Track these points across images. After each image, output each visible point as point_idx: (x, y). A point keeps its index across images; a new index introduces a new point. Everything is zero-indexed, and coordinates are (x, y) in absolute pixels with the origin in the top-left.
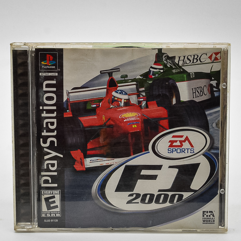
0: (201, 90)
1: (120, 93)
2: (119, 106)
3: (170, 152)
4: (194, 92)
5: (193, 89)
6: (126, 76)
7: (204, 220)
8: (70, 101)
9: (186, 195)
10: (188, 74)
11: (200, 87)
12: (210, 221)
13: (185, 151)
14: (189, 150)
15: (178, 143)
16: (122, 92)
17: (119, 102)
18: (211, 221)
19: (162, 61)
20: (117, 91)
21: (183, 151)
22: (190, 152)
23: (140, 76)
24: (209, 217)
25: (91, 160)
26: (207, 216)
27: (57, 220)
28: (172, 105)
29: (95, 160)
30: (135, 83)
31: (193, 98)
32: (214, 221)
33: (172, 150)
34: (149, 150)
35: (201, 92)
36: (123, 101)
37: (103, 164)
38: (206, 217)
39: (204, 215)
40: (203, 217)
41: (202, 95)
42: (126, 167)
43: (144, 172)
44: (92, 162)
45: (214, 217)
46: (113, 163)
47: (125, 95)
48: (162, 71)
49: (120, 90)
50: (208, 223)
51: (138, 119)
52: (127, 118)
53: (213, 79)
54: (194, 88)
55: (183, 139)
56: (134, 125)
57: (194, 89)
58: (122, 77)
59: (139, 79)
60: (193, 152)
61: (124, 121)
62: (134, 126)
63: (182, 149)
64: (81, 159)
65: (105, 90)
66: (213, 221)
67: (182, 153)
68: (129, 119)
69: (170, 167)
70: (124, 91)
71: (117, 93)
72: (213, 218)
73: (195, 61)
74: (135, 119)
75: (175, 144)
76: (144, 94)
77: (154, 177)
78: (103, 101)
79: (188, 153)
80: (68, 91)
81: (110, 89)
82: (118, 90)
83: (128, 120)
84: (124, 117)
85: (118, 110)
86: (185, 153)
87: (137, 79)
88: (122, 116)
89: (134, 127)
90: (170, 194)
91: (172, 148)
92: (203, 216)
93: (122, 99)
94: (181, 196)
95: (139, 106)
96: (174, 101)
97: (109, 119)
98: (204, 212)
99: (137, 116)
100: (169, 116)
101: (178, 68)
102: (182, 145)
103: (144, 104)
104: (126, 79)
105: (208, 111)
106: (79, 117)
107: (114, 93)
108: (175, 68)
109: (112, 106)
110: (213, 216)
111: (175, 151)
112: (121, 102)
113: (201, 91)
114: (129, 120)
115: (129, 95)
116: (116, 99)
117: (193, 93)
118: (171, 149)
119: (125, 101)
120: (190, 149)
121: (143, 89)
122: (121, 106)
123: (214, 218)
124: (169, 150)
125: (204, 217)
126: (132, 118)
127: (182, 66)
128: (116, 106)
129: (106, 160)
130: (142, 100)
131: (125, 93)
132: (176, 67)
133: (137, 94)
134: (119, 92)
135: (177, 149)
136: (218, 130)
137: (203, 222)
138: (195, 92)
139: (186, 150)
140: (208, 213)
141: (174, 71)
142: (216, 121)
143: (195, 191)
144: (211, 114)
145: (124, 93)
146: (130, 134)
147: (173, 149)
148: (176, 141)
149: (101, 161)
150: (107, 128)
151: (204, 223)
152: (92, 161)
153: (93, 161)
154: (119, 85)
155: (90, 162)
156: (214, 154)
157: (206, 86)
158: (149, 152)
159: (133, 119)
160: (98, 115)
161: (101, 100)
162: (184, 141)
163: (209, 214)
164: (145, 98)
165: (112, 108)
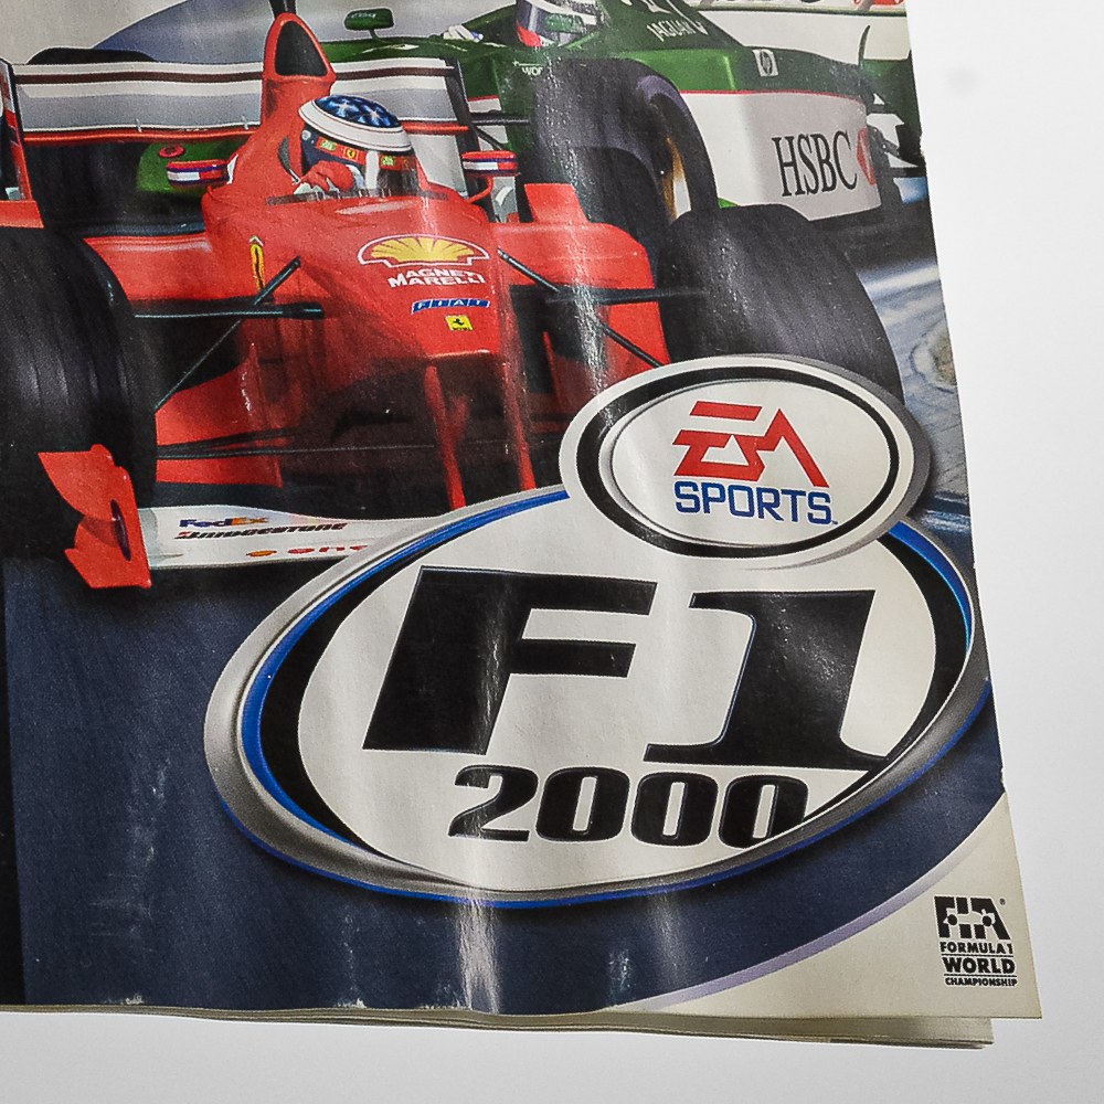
0: (824, 157)
1: (351, 117)
2: (349, 188)
3: (690, 504)
4: (787, 158)
5: (777, 140)
6: (385, 19)
7: (952, 959)
8: (20, 127)
9: (824, 786)
10: (744, 57)
11: (816, 137)
12: (990, 967)
13: (777, 504)
14: (802, 501)
15: (732, 455)
16: (360, 111)
17: (353, 169)
18: (995, 970)
20: (333, 104)
21: (765, 505)
22: (810, 515)
23: (463, 25)
24: (977, 937)
25: (184, 523)
26: (965, 931)
28: (672, 220)
29: (216, 524)
30: (441, 64)
31: (787, 193)
32: (1008, 966)
33: (699, 494)
34: (559, 481)
35: (825, 165)
36: (372, 161)
37: (268, 553)
38: (962, 937)
39: (946, 921)
40: (941, 936)
41: (829, 185)
42: (430, 578)
43: (544, 625)
44: (194, 535)
45: (1008, 938)
46: (339, 549)
47: (382, 125)
48: (590, 20)
49: (352, 100)
50: (981, 982)
51: (475, 278)
52: (410, 268)
53: (878, 101)
54: (787, 138)
55: (758, 428)
56: (454, 318)
57: (784, 144)
58: (353, 23)
59: (462, 43)
60: (822, 515)
61: (392, 282)
62: (458, 321)
63: (760, 491)
64: (116, 510)
65: (256, 87)
66: (1006, 970)
67: (761, 516)
68: (421, 272)
69: (703, 601)
70: (373, 106)
71: (333, 111)
72: (1000, 948)
74: (459, 281)
75: (712, 455)
76: (499, 133)
77: (610, 660)
78: (249, 150)
79: (795, 518)
80: (10, 66)
81: (286, 82)
82: (339, 100)
83: (412, 282)
84: (385, 262)
85: (345, 212)
86: (778, 518)
87: (449, 41)
88: (374, 255)
89: (456, 326)
90: (724, 776)
91: (699, 480)
92: (944, 932)
93: (364, 151)
94: (792, 795)
95: (474, 203)
96: (681, 201)
97: (294, 265)
98: (942, 904)
99: (469, 259)
100: (661, 282)
101: (681, 19)
102: (755, 469)
103: (503, 191)
104: (381, 33)
105: (877, 278)
106: (88, 236)
107: (310, 113)
108: (660, 16)
109: (303, 188)
110: (1002, 932)
111: (722, 499)
112: (362, 168)
113: (821, 162)
114: (421, 283)
115: (409, 132)
116: (327, 146)
117: (783, 165)
118: (696, 489)
119: (389, 161)
120: (803, 493)
121: (494, 104)
122: (362, 190)
123: (1009, 946)
124: (683, 490)
125: (948, 936)
126: (438, 272)
127: (702, 10)
128: (333, 189)
129: (292, 529)
130: (493, 166)
131: (384, 114)
132: (671, 9)
133: (454, 128)
134: (344, 106)
135: (732, 488)
136: (947, 391)
137: (949, 969)
138: (793, 164)
139: (781, 496)
140: (966, 912)
141: (659, 30)
142: (932, 339)
143: (872, 764)
144: (893, 298)
145: (374, 116)
146: (432, 371)
147: (705, 486)
148: (720, 440)
149: (253, 532)
150: (285, 316)
151: (954, 981)
152: (191, 528)
153: (202, 530)
154: (338, 68)
155: (183, 536)
156: (945, 537)
157: (846, 136)
158: (564, 495)
159: (447, 278)
160: (217, 235)
161: (227, 143)
162: (769, 442)
163: (973, 918)
164: (510, 160)
165: (305, 196)
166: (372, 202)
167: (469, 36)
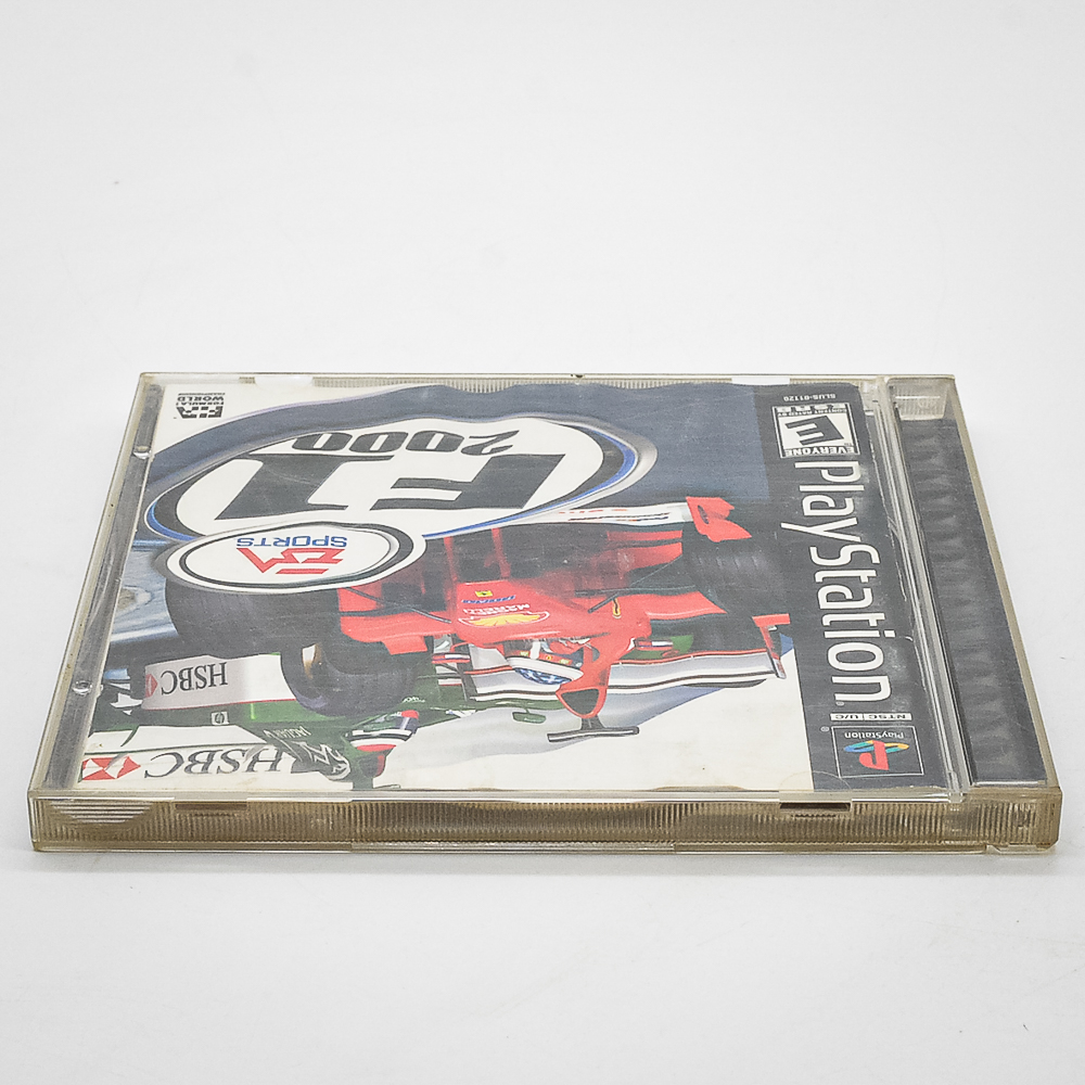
0: (186, 682)
1: (548, 676)
2: (552, 642)
3: (337, 540)
4: (218, 678)
5: (224, 684)
6: (518, 717)
7: (218, 400)
9: (281, 448)
10: (238, 720)
11: (190, 689)
12: (194, 398)
13: (276, 542)
14: (257, 543)
15: (302, 556)
16: (540, 678)
17: (549, 651)
18: (191, 398)
19: (356, 760)
20: (559, 680)
21: (285, 541)
22: (253, 540)
23: (460, 717)
24: (198, 407)
26: (205, 408)
27: (786, 399)
28: (320, 644)
29: (647, 519)
30: (478, 699)
31: (223, 664)
32: (181, 399)
34: (427, 541)
35: (186, 678)
36: (535, 654)
38: (208, 407)
39: (216, 411)
40: (222, 407)
41: (186, 671)
44: (659, 515)
45: (177, 408)
47: (526, 670)
48: (358, 732)
49: (546, 683)
50: (203, 394)
51: (470, 611)
53: (128, 712)
54: (215, 686)
55: (281, 566)
56: (487, 595)
57: (218, 683)
58: (540, 718)
59: (460, 709)
60: (243, 540)
61: (527, 606)
63: (287, 545)
64: (706, 521)
65: (612, 683)
66: (184, 398)
67: (288, 538)
68: (507, 611)
69: (343, 508)
70: (531, 679)
71: (559, 677)
72: (184, 404)
73: (203, 757)
74: (481, 610)
75: (316, 555)
76: (442, 670)
78: (619, 653)
79: (264, 539)
81: (590, 686)
82: (553, 683)
83: (514, 607)
84: (530, 613)
85: (554, 632)
86: (277, 538)
87: (469, 709)
88: (538, 616)
89: (485, 592)
90: (345, 452)
91: (330, 547)
92: (219, 408)
93: (540, 659)
94: (303, 445)
95: (464, 641)
96: (309, 654)
97: (592, 610)
98: (218, 414)
99: (472, 619)
100: (334, 622)
101: (283, 738)
102: (288, 552)
103: (443, 647)
104: (522, 710)
105: (163, 633)
106: (724, 614)
107: (575, 675)
108: (301, 740)
110: (180, 409)
111: (315, 541)
112: (542, 652)
113: (189, 680)
114: (508, 607)
115: (509, 666)
116: (564, 661)
117: (222, 675)
118: (332, 544)
119: (523, 654)
120: (256, 546)
121: (443, 682)
122: (543, 641)
123: (177, 405)
124: (341, 544)
125: (217, 406)
127: (263, 744)
128: (564, 642)
129: (602, 518)
130: (448, 657)
131: (524, 674)
132: (289, 744)
133: (472, 672)
134: (550, 681)
135: (307, 545)
136: (130, 586)
137: (221, 397)
138: (213, 676)
140: (201, 414)
141: (301, 731)
142: (132, 607)
143: (246, 456)
144: (153, 625)
145: (531, 674)
146: (505, 575)
147: (326, 545)
148: (310, 561)
149: (625, 517)
150: (600, 590)
151: (220, 394)
152: (661, 517)
153: (654, 517)
154: (554, 698)
155: (666, 514)
156: (154, 538)
157: (163, 693)
158: (425, 536)
159: (490, 611)
160: (643, 619)
161: (631, 657)
162: (275, 561)
164: (435, 660)
165: (582, 639)
166: (536, 637)
167: (457, 713)
